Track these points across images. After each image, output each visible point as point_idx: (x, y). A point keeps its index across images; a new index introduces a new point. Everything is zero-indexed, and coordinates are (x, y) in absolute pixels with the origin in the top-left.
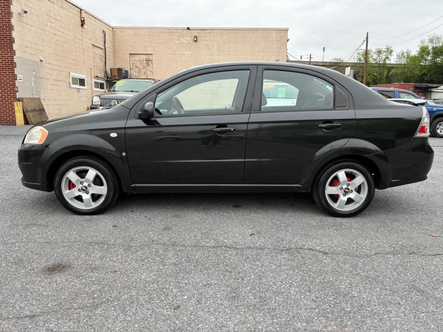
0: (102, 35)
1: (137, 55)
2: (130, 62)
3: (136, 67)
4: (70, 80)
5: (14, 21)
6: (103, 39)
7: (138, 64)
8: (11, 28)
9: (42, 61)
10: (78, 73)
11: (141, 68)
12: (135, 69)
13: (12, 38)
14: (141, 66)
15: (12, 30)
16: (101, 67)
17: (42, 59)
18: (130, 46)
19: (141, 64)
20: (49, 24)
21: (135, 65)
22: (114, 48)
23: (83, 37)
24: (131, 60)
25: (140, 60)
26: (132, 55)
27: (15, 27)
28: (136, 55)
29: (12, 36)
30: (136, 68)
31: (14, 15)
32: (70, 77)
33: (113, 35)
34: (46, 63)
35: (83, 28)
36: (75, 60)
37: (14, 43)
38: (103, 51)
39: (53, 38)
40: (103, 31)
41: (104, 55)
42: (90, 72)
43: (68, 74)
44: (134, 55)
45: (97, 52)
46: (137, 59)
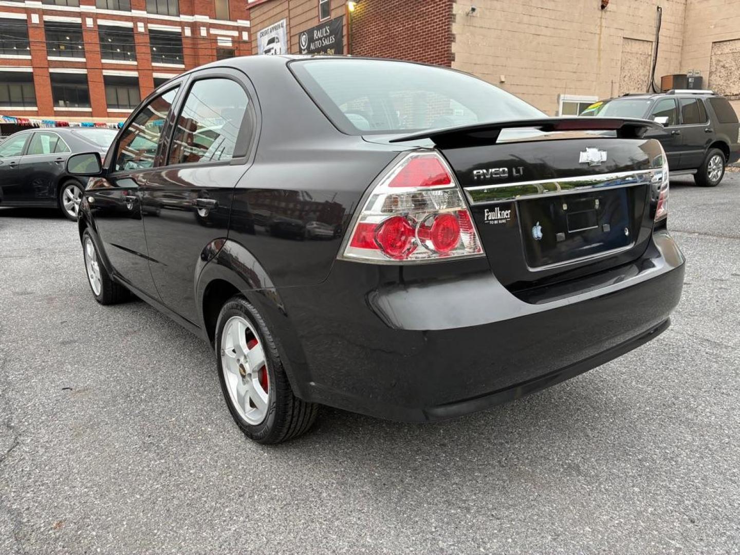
0: (655, 15)
1: (728, 43)
2: (711, 59)
3: (723, 67)
4: (558, 108)
5: (455, 28)
6: (654, 23)
7: (728, 61)
8: (450, 38)
9: (502, 82)
10: (579, 95)
11: (733, 69)
12: (720, 72)
13: (452, 54)
14: (734, 63)
15: (452, 41)
16: (643, 78)
17: (503, 80)
18: (715, 27)
19: (735, 61)
20: (526, 19)
21: (722, 64)
22: (684, 37)
23: (603, 29)
24: (715, 54)
25: (734, 51)
26: (718, 45)
27: (458, 38)
28: (725, 43)
29: (451, 51)
30: (723, 70)
31: (458, 18)
32: (558, 102)
33: (686, 10)
34: (511, 85)
35: (605, 12)
36: (575, 72)
37: (454, 60)
38: (652, 46)
39: (531, 42)
40: (658, 8)
41: (653, 53)
42: (610, 90)
43: (556, 97)
44: (721, 43)
45: (634, 50)
46: (727, 51)
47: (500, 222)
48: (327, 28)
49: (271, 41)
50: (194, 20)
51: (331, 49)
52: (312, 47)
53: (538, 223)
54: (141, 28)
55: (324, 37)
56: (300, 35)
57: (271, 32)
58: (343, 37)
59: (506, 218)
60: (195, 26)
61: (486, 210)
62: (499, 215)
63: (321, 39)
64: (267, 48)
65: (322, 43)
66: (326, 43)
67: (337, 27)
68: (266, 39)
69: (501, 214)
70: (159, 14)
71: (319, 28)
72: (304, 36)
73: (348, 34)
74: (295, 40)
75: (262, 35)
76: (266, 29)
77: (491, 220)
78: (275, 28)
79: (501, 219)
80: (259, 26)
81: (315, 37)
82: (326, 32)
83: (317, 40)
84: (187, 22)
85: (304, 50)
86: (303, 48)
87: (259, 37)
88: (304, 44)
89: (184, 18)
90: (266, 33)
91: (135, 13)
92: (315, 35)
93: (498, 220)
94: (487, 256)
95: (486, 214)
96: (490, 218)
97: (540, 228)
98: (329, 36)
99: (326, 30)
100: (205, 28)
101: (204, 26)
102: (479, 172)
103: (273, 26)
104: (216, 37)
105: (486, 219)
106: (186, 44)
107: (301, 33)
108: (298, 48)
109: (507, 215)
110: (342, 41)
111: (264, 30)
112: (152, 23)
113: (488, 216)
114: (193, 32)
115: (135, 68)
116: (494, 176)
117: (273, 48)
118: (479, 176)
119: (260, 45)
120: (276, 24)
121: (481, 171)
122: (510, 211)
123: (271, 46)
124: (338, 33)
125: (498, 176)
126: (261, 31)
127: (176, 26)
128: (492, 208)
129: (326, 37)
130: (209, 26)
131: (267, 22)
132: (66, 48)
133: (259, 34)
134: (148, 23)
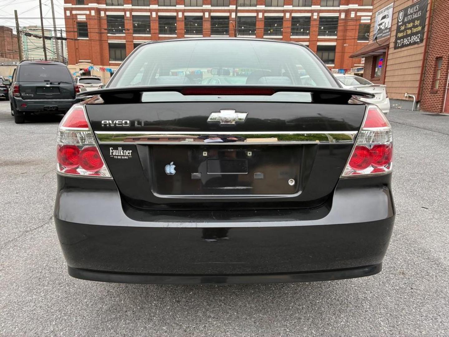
47: (123, 157)
48: (417, 6)
49: (384, 18)
50: (348, 8)
51: (417, 21)
52: (406, 20)
53: (172, 163)
54: (315, 16)
55: (414, 12)
56: (399, 12)
57: (384, 11)
58: (427, 12)
59: (127, 156)
60: (348, 12)
61: (111, 148)
62: (122, 153)
63: (412, 14)
64: (380, 22)
65: (413, 17)
66: (415, 16)
67: (424, 5)
68: (381, 16)
69: (123, 152)
70: (334, 7)
71: (411, 6)
72: (402, 13)
73: (431, 9)
74: (396, 15)
75: (379, 14)
76: (382, 10)
77: (116, 155)
78: (388, 9)
79: (124, 156)
80: (378, 8)
81: (409, 12)
82: (416, 9)
83: (409, 15)
84: (344, 10)
85: (400, 22)
86: (400, 21)
87: (377, 15)
88: (400, 18)
89: (342, 7)
90: (382, 12)
91: (314, 7)
92: (409, 11)
93: (121, 156)
94: (114, 179)
95: (111, 151)
96: (114, 154)
97: (174, 166)
98: (417, 12)
99: (416, 7)
100: (354, 12)
101: (353, 11)
102: (106, 122)
103: (386, 7)
104: (360, 17)
105: (111, 154)
106: (340, 24)
107: (400, 11)
108: (397, 21)
109: (129, 153)
110: (426, 15)
111: (381, 10)
112: (322, 12)
113: (112, 153)
114: (346, 16)
115: (308, 40)
116: (117, 125)
117: (384, 22)
118: (105, 125)
119: (377, 21)
120: (389, 6)
121: (108, 122)
122: (131, 151)
123: (383, 21)
124: (423, 10)
125: (121, 125)
126: (379, 12)
127: (336, 12)
128: (116, 147)
129: (415, 13)
130: (356, 11)
131: (383, 5)
132: (274, 30)
133: (377, 13)
134: (320, 12)
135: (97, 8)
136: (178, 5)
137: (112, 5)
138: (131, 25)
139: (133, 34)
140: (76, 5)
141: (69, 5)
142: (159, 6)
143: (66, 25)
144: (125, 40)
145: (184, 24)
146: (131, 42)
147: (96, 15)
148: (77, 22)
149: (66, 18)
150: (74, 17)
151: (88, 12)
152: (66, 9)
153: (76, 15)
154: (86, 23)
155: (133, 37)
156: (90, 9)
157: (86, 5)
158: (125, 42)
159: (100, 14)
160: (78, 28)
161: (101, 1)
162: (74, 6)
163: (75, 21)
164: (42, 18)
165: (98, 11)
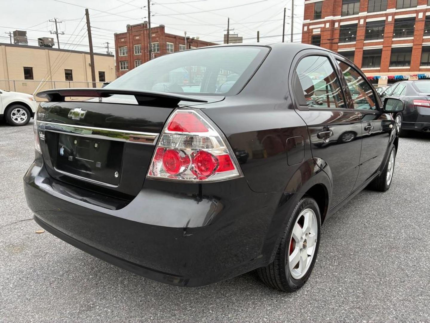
97: (63, 149)
135: (332, 20)
136: (419, 5)
137: (348, 15)
138: (363, 32)
139: (365, 40)
140: (314, 20)
141: (308, 21)
142: (396, 9)
143: (302, 39)
144: (355, 48)
145: (424, 25)
146: (361, 49)
147: (330, 27)
148: (312, 36)
149: (304, 33)
150: (310, 31)
151: (323, 25)
152: (304, 25)
153: (313, 29)
154: (320, 35)
155: (364, 43)
156: (325, 22)
157: (323, 18)
158: (354, 50)
159: (334, 25)
160: (312, 40)
161: (337, 13)
162: (312, 22)
163: (310, 35)
164: (283, 35)
165: (333, 22)
